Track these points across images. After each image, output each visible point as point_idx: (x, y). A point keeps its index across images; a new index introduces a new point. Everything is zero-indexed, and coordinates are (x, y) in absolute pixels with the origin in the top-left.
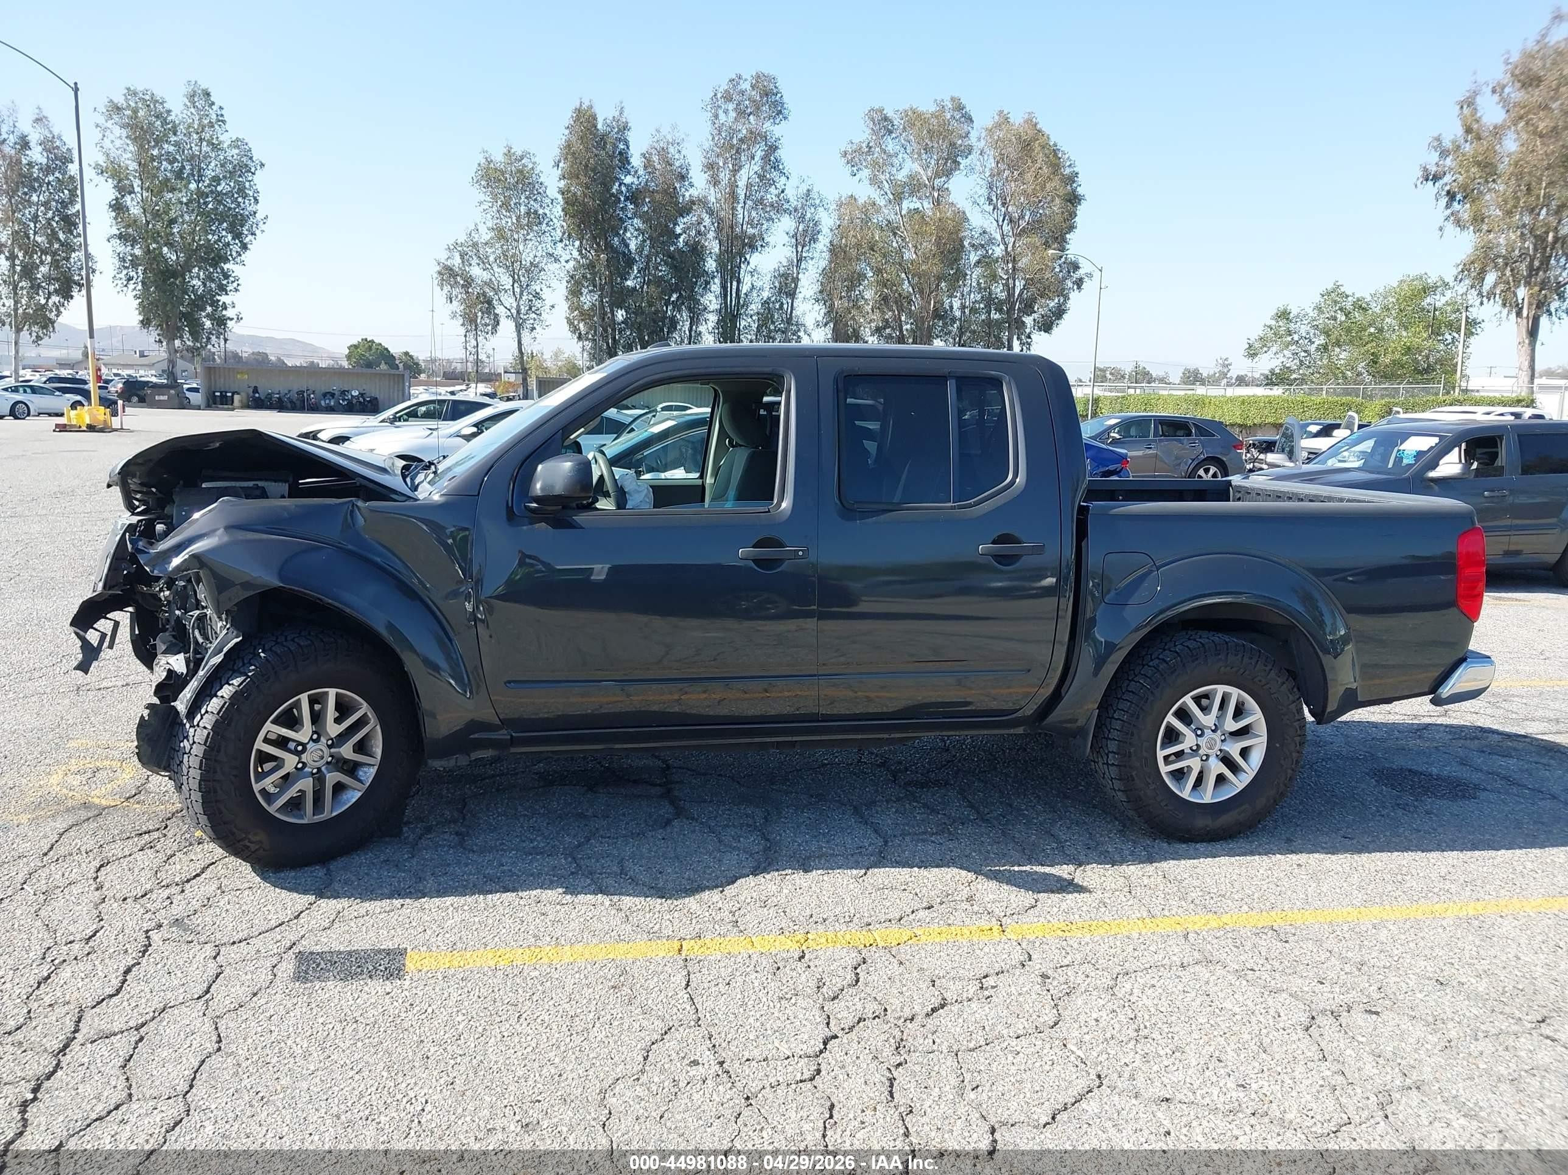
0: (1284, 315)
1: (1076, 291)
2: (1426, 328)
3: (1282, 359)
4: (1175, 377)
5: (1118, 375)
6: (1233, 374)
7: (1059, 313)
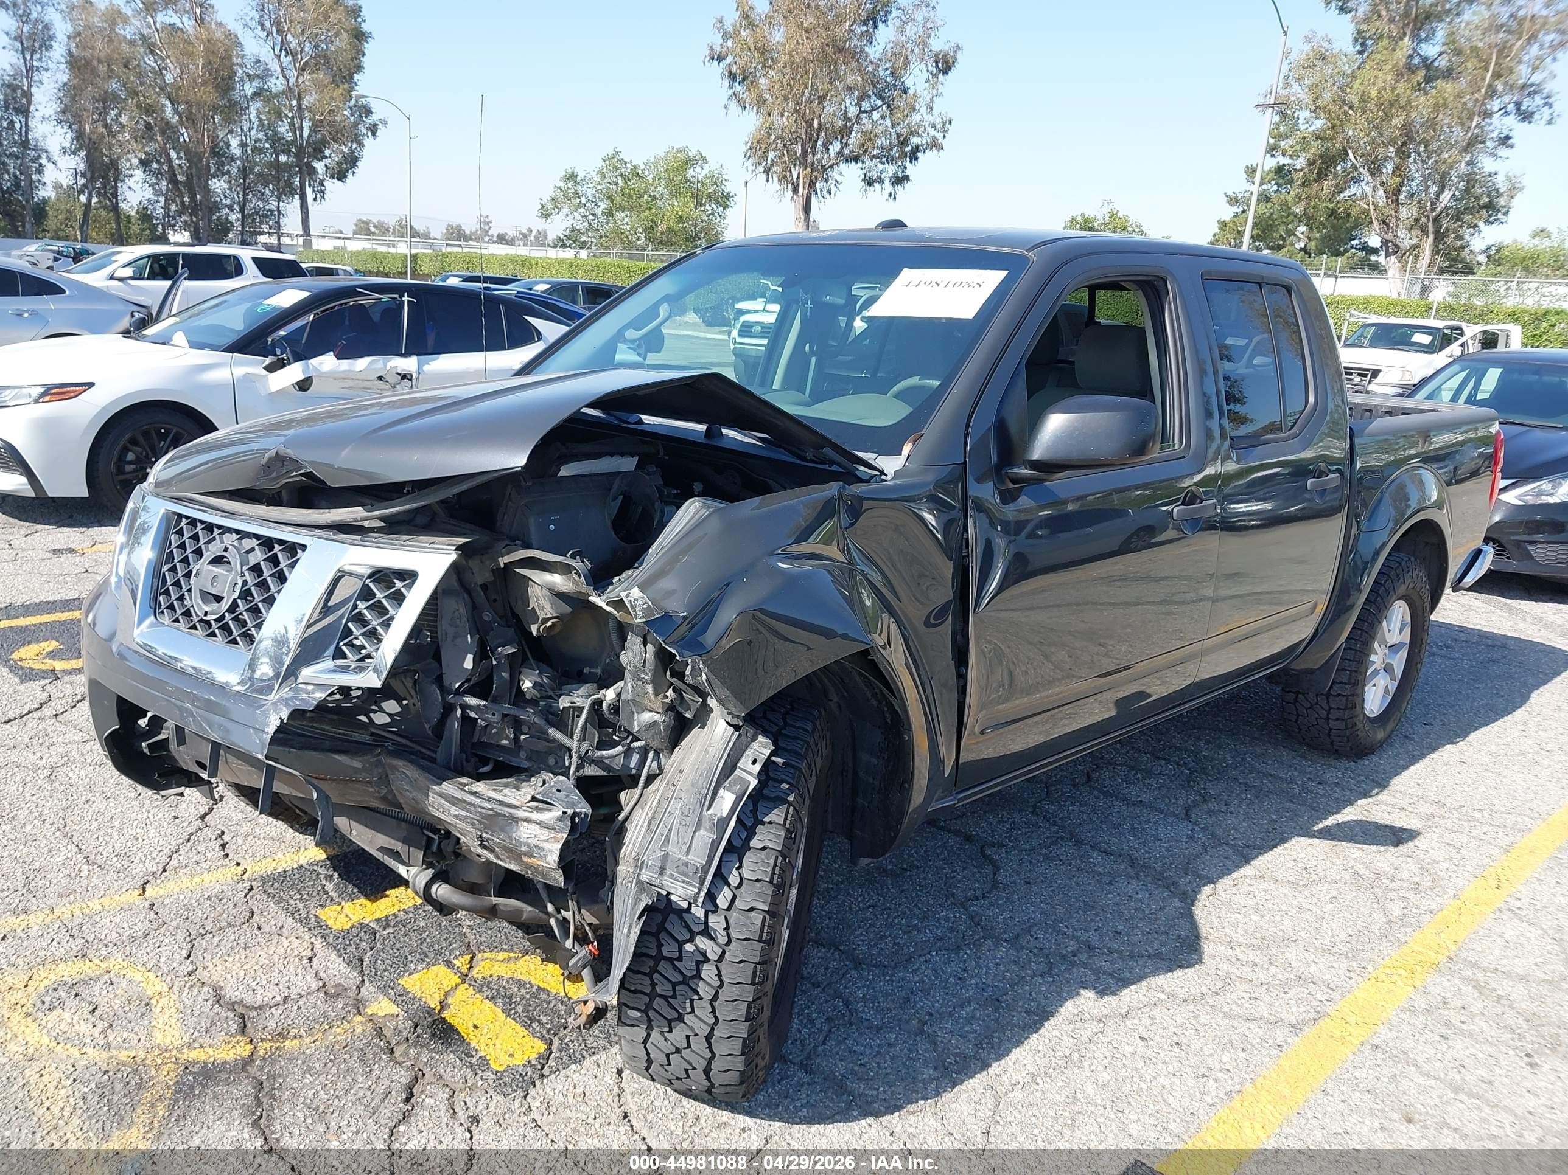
0: (572, 177)
1: (371, 138)
2: (692, 197)
3: (572, 221)
4: (438, 231)
5: (383, 229)
6: (494, 232)
7: (352, 161)
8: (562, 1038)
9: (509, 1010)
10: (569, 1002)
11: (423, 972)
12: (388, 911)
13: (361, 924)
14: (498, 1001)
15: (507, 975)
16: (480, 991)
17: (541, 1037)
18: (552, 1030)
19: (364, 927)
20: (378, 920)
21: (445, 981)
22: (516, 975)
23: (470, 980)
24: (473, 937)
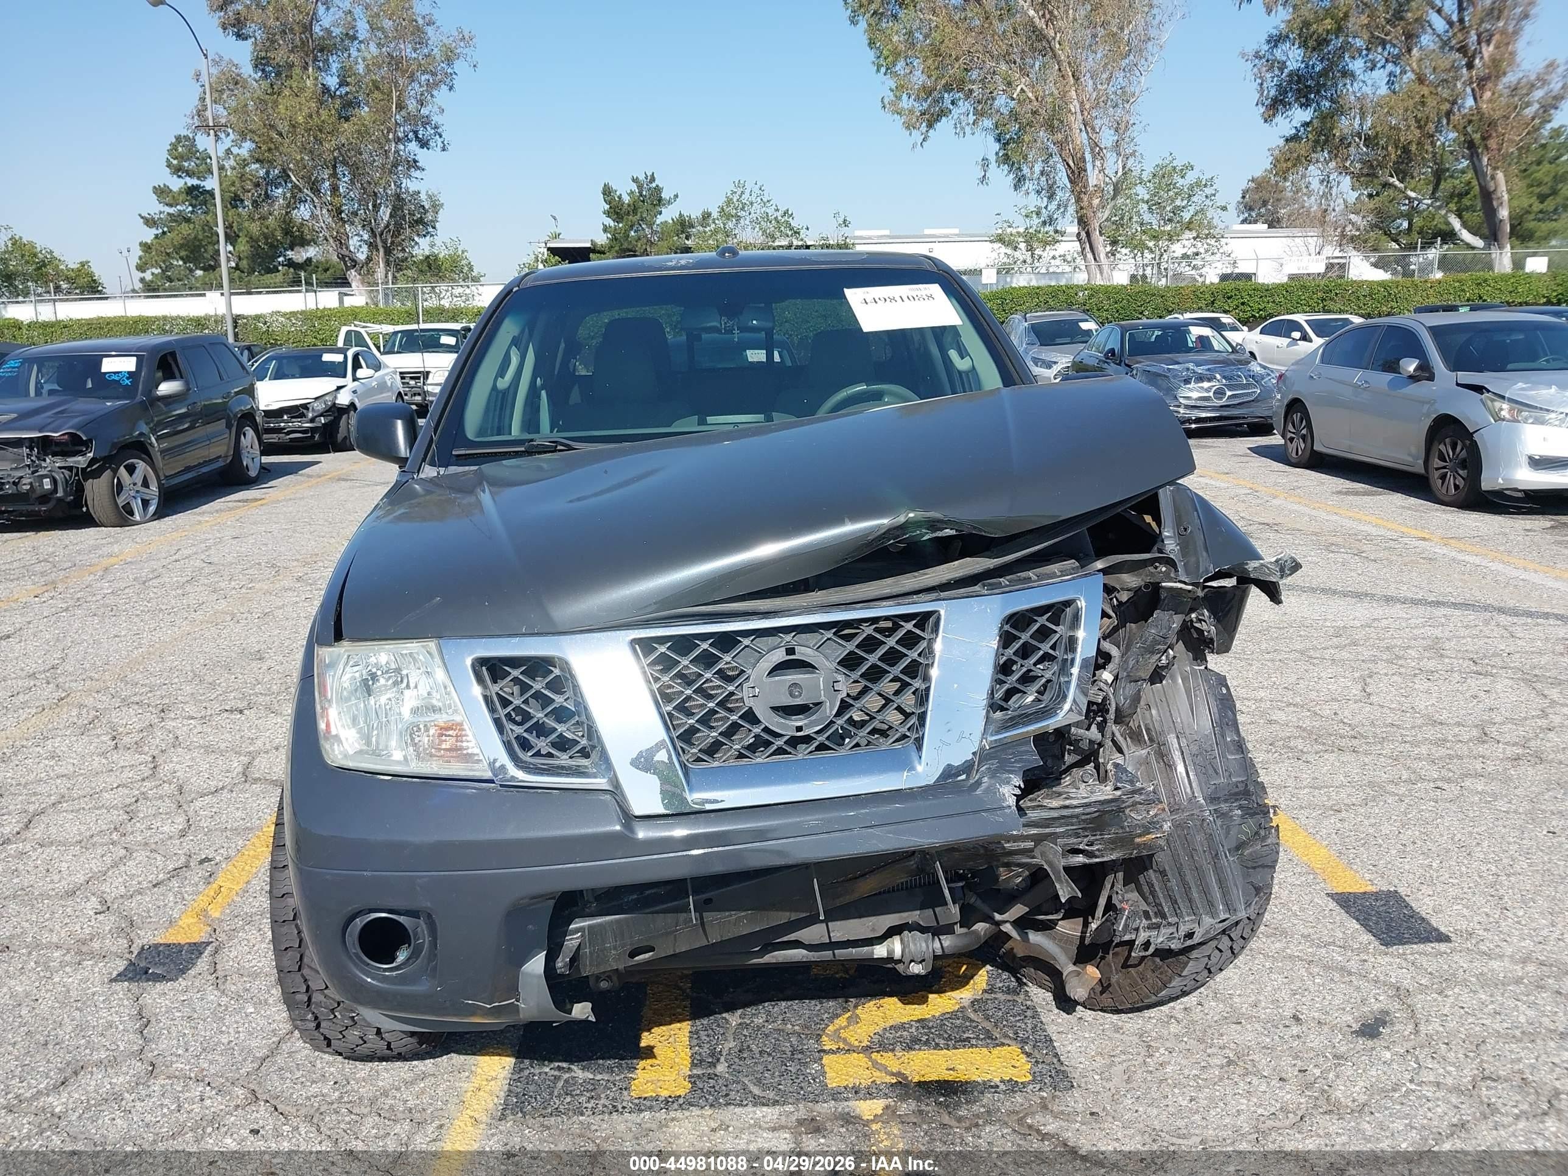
8: (1006, 1036)
9: (937, 1046)
10: (953, 1015)
11: (827, 1069)
12: (683, 1054)
13: (690, 1076)
14: (917, 1047)
15: (879, 1029)
16: (893, 1050)
17: (998, 1045)
18: (989, 1036)
19: (698, 1076)
20: (694, 1065)
21: (856, 1062)
22: (883, 1025)
23: (867, 1050)
24: (789, 1026)
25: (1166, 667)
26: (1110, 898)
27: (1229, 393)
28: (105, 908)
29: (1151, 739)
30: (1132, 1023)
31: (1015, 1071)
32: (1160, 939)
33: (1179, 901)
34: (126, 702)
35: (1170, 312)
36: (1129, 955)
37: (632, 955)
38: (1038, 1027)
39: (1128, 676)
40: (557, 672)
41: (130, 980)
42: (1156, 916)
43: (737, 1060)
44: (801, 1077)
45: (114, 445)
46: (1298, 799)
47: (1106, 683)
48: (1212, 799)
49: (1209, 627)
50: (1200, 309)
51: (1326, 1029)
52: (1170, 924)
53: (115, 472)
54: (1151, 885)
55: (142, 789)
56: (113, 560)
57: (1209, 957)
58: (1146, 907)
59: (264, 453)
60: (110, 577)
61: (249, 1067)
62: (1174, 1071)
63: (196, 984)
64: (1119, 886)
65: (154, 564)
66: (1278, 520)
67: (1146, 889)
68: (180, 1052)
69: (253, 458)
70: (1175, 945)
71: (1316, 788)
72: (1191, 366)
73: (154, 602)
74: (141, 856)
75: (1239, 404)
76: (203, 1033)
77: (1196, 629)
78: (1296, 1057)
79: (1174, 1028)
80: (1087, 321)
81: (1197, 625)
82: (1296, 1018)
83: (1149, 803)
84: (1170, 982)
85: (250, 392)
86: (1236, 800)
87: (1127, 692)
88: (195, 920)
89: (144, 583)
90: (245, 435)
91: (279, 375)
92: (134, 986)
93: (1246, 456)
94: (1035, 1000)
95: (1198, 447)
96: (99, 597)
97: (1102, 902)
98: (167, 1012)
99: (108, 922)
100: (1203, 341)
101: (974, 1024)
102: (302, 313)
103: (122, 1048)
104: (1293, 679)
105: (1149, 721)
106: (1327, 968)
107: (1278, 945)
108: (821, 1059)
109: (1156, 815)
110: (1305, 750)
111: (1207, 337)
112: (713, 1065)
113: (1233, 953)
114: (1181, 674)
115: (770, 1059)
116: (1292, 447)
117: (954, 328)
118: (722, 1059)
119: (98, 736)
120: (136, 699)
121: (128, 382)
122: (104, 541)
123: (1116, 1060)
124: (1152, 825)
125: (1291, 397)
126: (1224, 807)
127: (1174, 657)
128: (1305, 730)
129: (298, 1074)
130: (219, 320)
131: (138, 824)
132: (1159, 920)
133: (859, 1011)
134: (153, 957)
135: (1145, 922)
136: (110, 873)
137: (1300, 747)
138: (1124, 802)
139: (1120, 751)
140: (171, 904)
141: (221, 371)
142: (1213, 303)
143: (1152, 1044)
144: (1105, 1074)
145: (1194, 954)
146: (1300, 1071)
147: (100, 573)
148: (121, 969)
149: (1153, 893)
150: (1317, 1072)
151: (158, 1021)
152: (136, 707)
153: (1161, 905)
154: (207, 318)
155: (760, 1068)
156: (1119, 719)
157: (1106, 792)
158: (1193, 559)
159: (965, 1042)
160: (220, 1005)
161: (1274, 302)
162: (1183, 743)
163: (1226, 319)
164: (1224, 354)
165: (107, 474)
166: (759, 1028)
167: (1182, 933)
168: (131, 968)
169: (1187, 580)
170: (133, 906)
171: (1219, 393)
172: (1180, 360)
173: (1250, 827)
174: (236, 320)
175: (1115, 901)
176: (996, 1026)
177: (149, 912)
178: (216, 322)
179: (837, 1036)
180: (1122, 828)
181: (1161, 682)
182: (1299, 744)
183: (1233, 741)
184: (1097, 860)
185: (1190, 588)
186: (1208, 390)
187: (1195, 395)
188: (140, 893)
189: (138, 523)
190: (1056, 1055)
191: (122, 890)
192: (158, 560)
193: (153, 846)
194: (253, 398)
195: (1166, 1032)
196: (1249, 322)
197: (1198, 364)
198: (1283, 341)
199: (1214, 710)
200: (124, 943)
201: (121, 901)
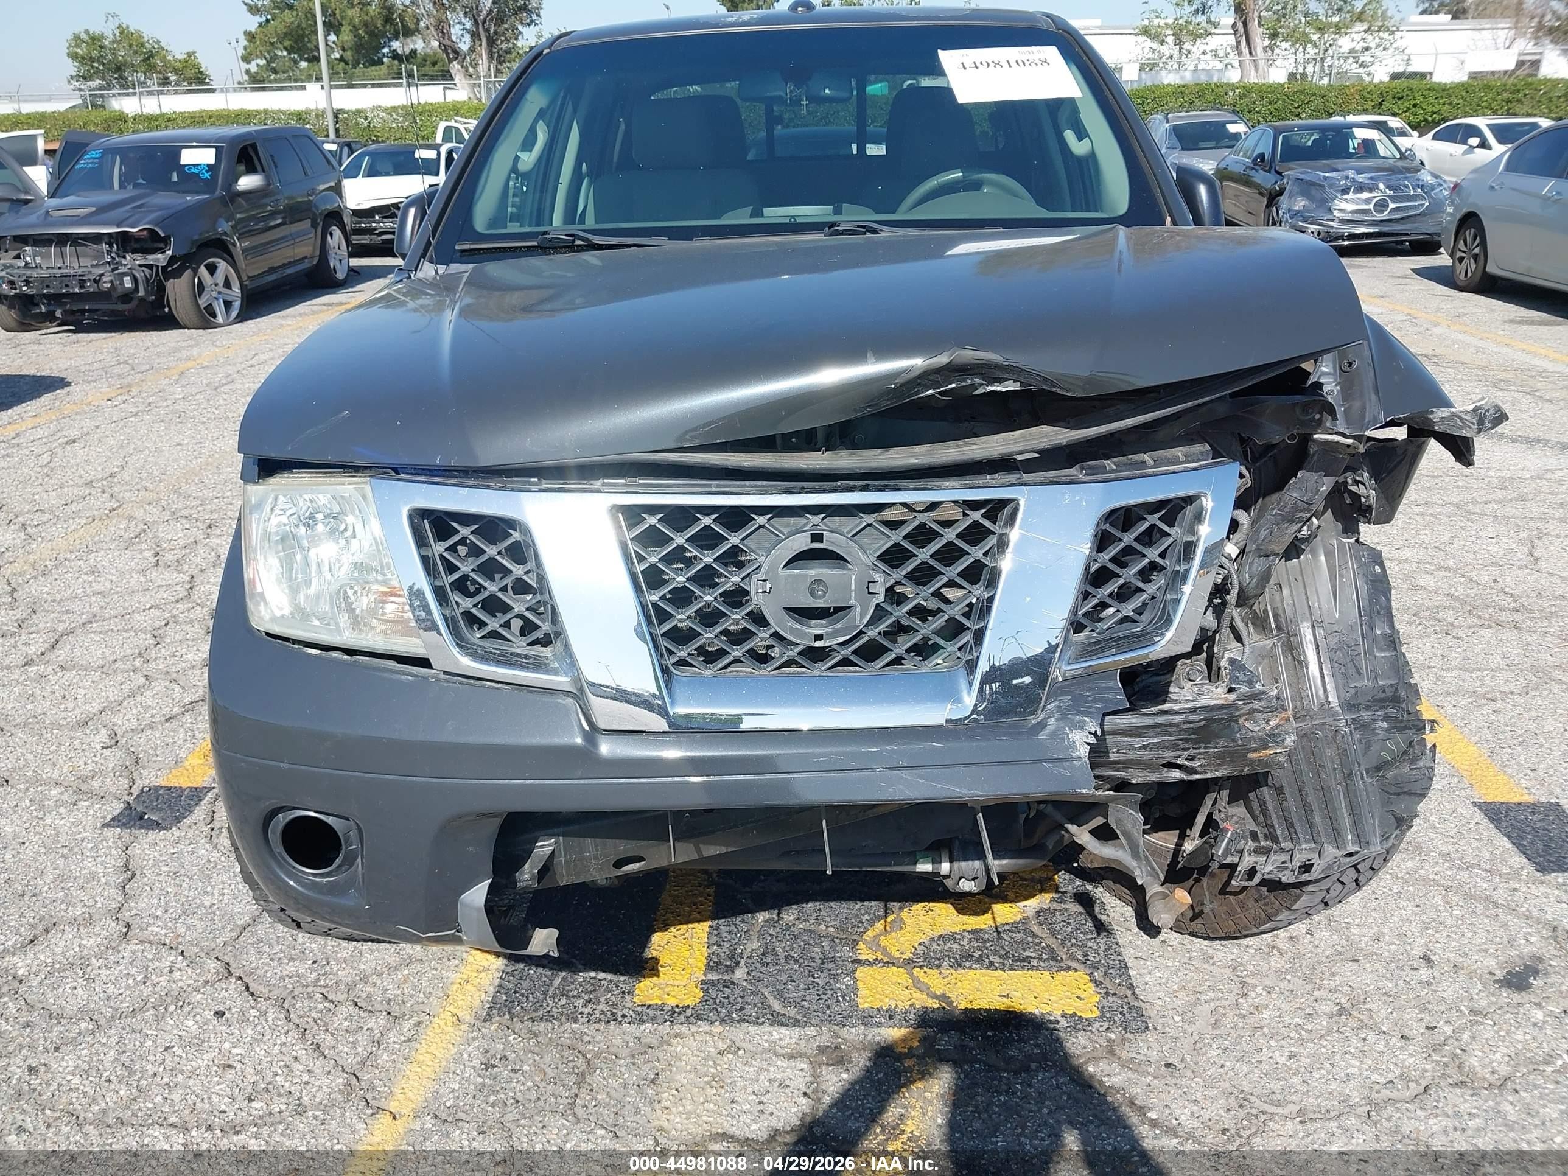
8: (1074, 958)
9: (991, 966)
10: (1014, 927)
11: (860, 985)
12: (698, 954)
13: (703, 982)
14: (967, 964)
15: (925, 939)
16: (939, 967)
17: (1062, 969)
18: (1054, 957)
19: (713, 983)
20: (709, 968)
21: (894, 979)
22: (930, 934)
23: (909, 964)
24: (823, 927)
25: (1308, 540)
26: (1210, 815)
27: (1392, 206)
28: (113, 741)
29: (1279, 628)
30: (1225, 952)
31: (1079, 1003)
32: (1268, 867)
33: (1297, 825)
34: (175, 516)
35: (1331, 115)
36: (1228, 882)
37: (619, 864)
38: (1113, 950)
39: (1258, 549)
40: (516, 535)
41: (124, 825)
42: (1266, 837)
43: (758, 965)
44: (829, 993)
45: (194, 242)
46: (1444, 682)
47: (1229, 558)
48: (1350, 706)
49: (1367, 491)
50: (1365, 112)
51: (1462, 975)
52: (1282, 850)
53: (195, 271)
54: (1262, 803)
55: (175, 612)
56: (190, 364)
57: (1328, 891)
58: (1252, 826)
59: (351, 255)
60: (184, 382)
61: (227, 935)
62: (1271, 1018)
63: (190, 835)
64: (1223, 803)
65: (230, 369)
66: (1438, 352)
67: (1256, 805)
68: (159, 913)
69: (340, 260)
70: (1286, 878)
71: (1466, 670)
72: (1351, 174)
73: (222, 409)
74: (159, 685)
75: (1403, 218)
76: (186, 893)
77: (1351, 493)
78: (1424, 1010)
79: (1276, 962)
80: (1235, 122)
81: (1353, 488)
82: (1426, 959)
83: (1270, 710)
84: (1276, 915)
85: (338, 190)
86: (1382, 708)
87: (1254, 568)
88: (201, 762)
89: (216, 389)
90: (331, 235)
91: (372, 173)
92: (126, 833)
93: (1405, 277)
94: (1112, 915)
95: (1352, 266)
96: (169, 402)
97: (1201, 819)
98: (154, 866)
99: (114, 758)
100: (1368, 147)
101: (1037, 940)
102: (403, 107)
103: (99, 905)
104: (1446, 537)
105: (1279, 605)
106: (1468, 896)
107: (1410, 864)
108: (855, 971)
109: (1277, 726)
110: (1456, 623)
111: (1373, 141)
112: (731, 969)
113: (1357, 885)
114: (1325, 548)
115: (796, 967)
116: (1460, 268)
117: (1071, 102)
118: (743, 962)
119: (142, 551)
120: (185, 513)
121: (207, 175)
122: (184, 344)
123: (1203, 997)
124: (1273, 738)
125: (1465, 210)
126: (1365, 716)
127: (1319, 527)
128: (1457, 599)
129: (277, 948)
130: (320, 115)
131: (163, 650)
132: (1269, 843)
133: (903, 915)
134: (152, 801)
135: (1251, 845)
136: (125, 703)
137: (1449, 620)
138: (1237, 709)
139: (1239, 639)
140: (181, 742)
141: (307, 167)
142: (1380, 104)
143: (1248, 980)
144: (1187, 1014)
145: (1309, 888)
146: (1427, 1028)
147: (176, 377)
148: (116, 813)
149: (1264, 811)
150: (1448, 1029)
151: (143, 875)
152: (184, 521)
153: (1273, 827)
154: (308, 112)
155: (784, 977)
156: (1243, 600)
157: (1217, 695)
158: (1357, 405)
159: (1023, 963)
160: (209, 861)
161: (1450, 104)
162: (1320, 633)
163: (1394, 123)
164: (1391, 161)
165: (188, 273)
166: (788, 927)
167: (1296, 863)
168: (127, 812)
169: (1347, 432)
170: (141, 742)
171: (1381, 205)
172: (1339, 167)
173: (1397, 744)
174: (336, 114)
175: (1216, 816)
176: (1063, 944)
177: (156, 749)
178: (317, 116)
179: (876, 945)
180: (1233, 740)
181: (1298, 558)
182: (1450, 616)
183: (1384, 634)
184: (1199, 777)
185: (1350, 441)
186: (1368, 201)
187: (1351, 207)
188: (152, 728)
189: (220, 326)
190: (1131, 987)
191: (134, 723)
192: (235, 364)
193: (174, 676)
194: (341, 197)
195: (1265, 967)
196: (1423, 127)
197: (1359, 171)
198: (1457, 149)
199: (1363, 594)
200: (124, 782)
201: (130, 735)
